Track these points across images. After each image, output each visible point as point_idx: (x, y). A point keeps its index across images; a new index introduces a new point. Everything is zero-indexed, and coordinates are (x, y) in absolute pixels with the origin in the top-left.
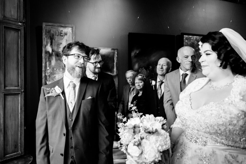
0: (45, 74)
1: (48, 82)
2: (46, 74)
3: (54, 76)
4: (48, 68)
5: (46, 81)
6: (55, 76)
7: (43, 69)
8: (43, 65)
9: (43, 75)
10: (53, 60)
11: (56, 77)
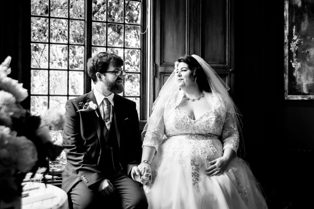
0: (289, 48)
1: (295, 64)
2: (291, 49)
3: (306, 51)
4: (295, 38)
5: (291, 61)
6: (308, 52)
7: (286, 40)
8: (286, 32)
9: (286, 51)
10: (304, 21)
11: (310, 52)
